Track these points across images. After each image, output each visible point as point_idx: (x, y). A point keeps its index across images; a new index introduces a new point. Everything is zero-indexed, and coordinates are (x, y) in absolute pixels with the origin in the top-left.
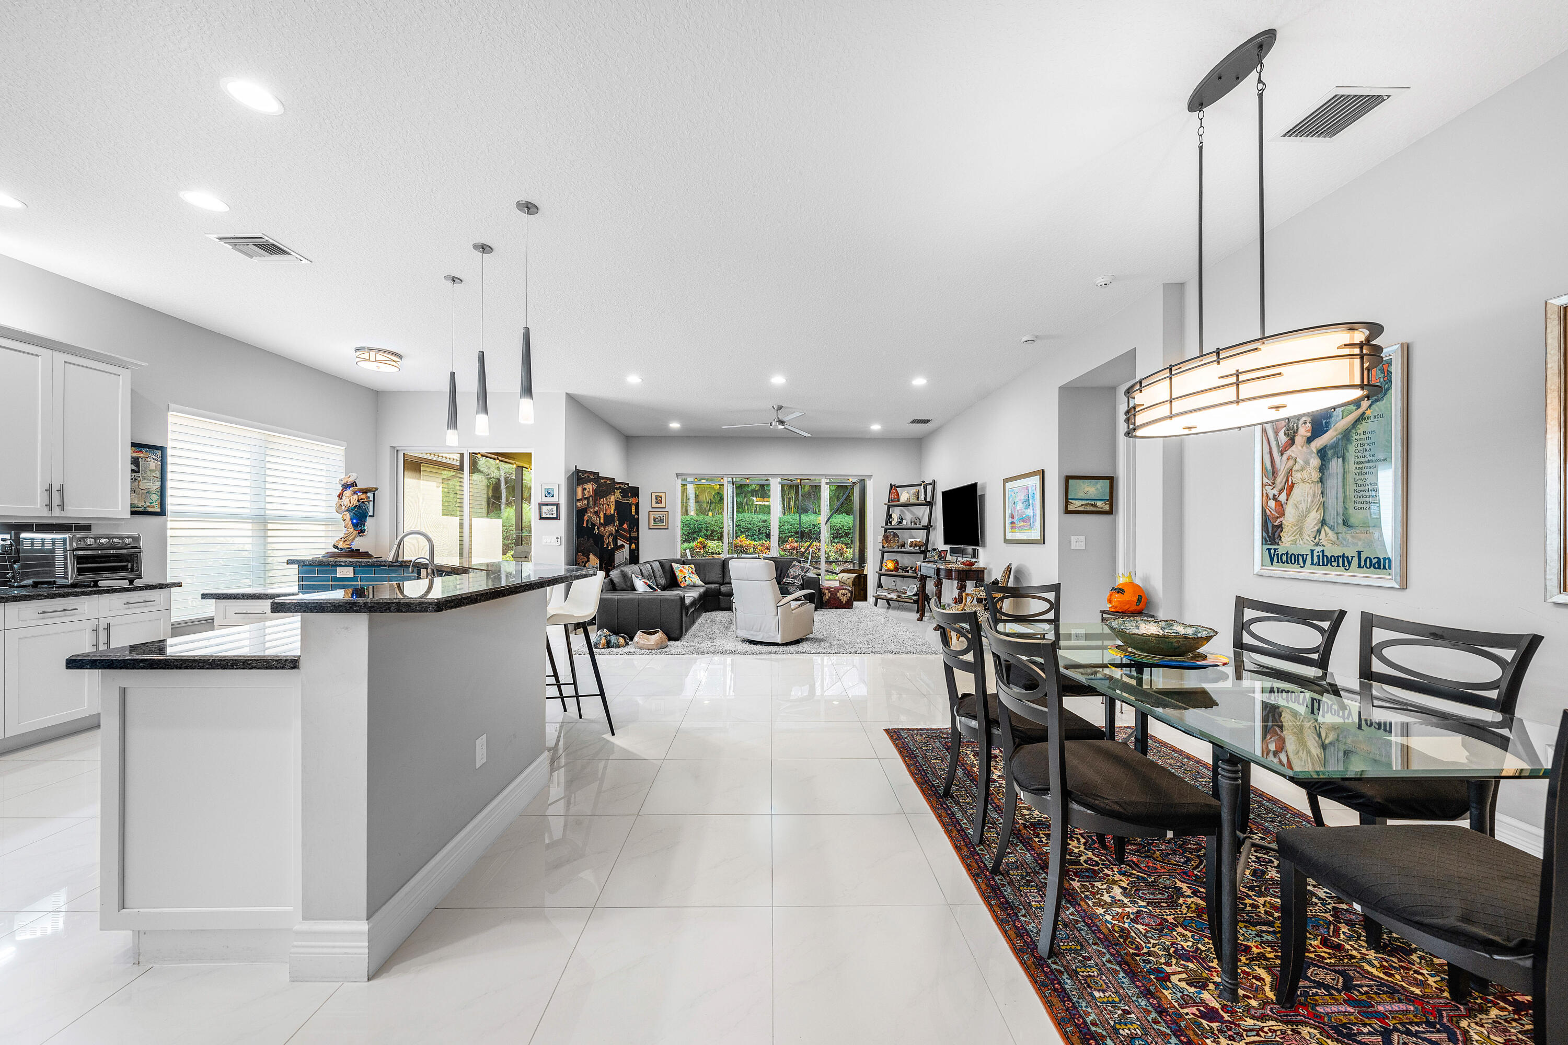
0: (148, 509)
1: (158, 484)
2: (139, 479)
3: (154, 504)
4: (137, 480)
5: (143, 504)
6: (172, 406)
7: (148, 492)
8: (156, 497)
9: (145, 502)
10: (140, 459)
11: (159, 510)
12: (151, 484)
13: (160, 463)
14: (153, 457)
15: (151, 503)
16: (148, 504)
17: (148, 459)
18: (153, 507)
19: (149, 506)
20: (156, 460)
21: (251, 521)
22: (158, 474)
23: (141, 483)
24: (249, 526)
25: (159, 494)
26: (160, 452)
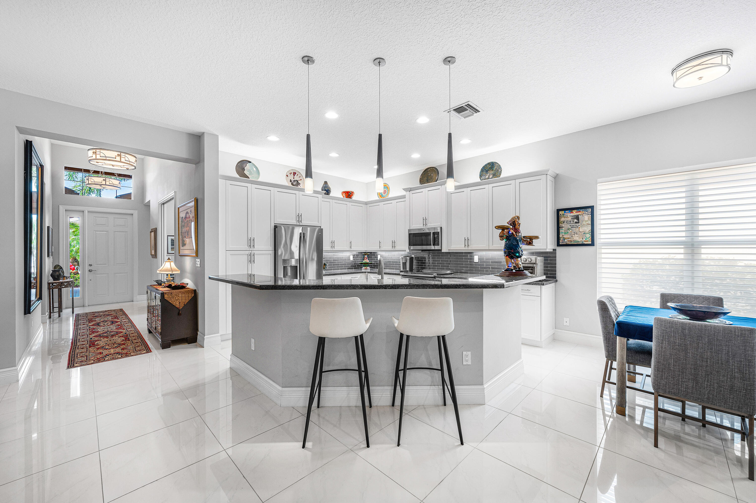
0: (584, 242)
1: (590, 228)
2: (579, 226)
3: (588, 239)
4: (578, 227)
5: (582, 240)
6: (599, 180)
7: (584, 233)
8: (589, 236)
9: (583, 239)
10: (579, 216)
11: (590, 243)
12: (586, 229)
13: (590, 216)
14: (586, 213)
15: (586, 239)
16: (584, 240)
17: (584, 215)
18: (587, 241)
19: (585, 241)
20: (589, 214)
21: (683, 247)
22: (590, 222)
23: (580, 229)
24: (682, 251)
25: (591, 233)
26: (590, 209)
